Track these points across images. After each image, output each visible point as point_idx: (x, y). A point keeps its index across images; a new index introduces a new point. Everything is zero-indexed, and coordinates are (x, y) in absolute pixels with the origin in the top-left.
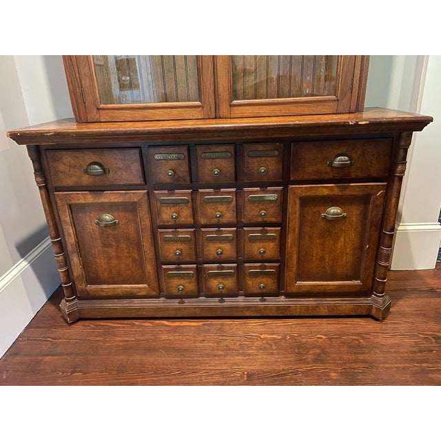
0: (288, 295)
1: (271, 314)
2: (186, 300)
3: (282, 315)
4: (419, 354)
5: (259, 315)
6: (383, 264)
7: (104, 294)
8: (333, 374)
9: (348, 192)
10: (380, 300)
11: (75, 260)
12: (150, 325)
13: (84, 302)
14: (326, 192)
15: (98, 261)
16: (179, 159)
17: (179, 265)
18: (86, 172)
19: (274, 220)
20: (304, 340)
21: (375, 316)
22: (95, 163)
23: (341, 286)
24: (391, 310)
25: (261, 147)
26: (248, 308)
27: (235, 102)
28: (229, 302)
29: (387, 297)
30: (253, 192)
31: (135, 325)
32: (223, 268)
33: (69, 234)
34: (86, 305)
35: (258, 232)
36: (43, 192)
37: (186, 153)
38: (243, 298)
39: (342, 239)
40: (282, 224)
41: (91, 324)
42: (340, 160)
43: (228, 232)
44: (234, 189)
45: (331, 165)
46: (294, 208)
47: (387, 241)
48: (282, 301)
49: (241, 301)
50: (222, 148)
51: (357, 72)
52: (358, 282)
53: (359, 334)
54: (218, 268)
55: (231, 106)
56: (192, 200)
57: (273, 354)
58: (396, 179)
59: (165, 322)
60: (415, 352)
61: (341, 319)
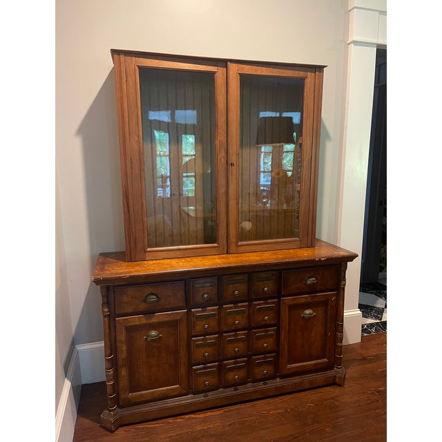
0: (282, 377)
1: (272, 394)
2: (209, 394)
3: (280, 393)
4: (372, 405)
5: (263, 396)
6: (339, 344)
7: (143, 399)
8: (327, 429)
9: (316, 300)
10: (340, 370)
11: (124, 372)
12: (182, 420)
13: (124, 409)
14: (303, 301)
15: (141, 370)
16: (211, 286)
17: (205, 364)
18: (145, 301)
19: (272, 322)
20: (300, 410)
21: (339, 383)
22: (152, 294)
23: (315, 364)
24: (346, 377)
25: (264, 275)
26: (255, 392)
27: (240, 243)
28: (242, 389)
29: (343, 368)
30: (259, 304)
31: (169, 423)
32: (238, 362)
33: (122, 351)
34: (126, 412)
35: (262, 332)
36: (107, 319)
37: (216, 282)
38: (250, 384)
39: (314, 330)
40: (277, 325)
41: (132, 429)
42: (311, 281)
43: (242, 334)
44: (247, 304)
45: (305, 284)
46: (285, 313)
47: (340, 328)
48: (278, 382)
49: (250, 387)
50: (240, 277)
51: (310, 224)
52: (325, 360)
53: (332, 398)
54: (234, 363)
55: (237, 246)
56: (218, 313)
57: (284, 424)
58: (341, 289)
59: (193, 416)
60: (369, 404)
61: (317, 390)
